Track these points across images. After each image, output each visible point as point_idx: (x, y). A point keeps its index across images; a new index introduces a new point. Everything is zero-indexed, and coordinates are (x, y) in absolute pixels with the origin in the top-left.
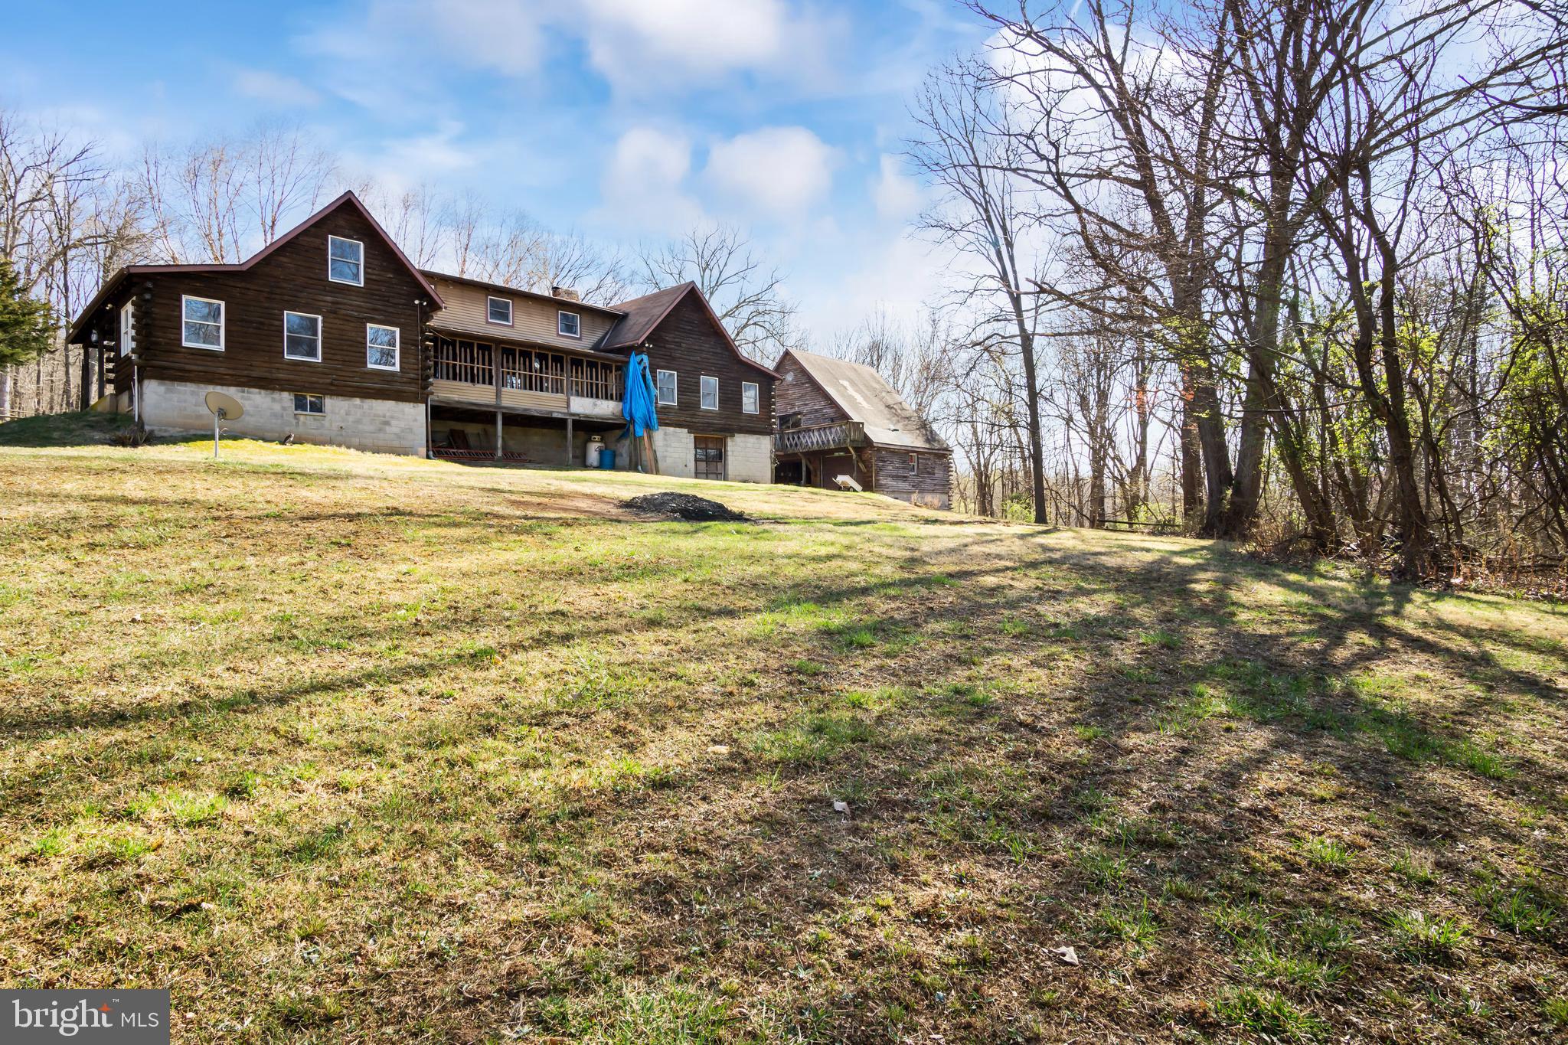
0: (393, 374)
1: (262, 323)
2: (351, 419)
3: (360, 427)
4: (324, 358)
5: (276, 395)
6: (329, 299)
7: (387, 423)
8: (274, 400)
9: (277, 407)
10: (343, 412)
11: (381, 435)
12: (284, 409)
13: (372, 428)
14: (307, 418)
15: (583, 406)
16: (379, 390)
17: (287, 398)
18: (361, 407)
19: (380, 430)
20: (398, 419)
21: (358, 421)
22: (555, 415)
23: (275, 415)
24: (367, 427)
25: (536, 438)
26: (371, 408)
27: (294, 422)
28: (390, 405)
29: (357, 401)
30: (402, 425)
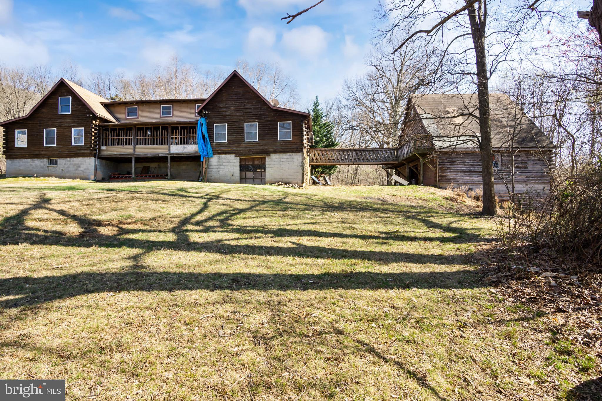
0: (81, 146)
1: (37, 135)
2: (66, 166)
3: (69, 169)
4: (57, 144)
5: (42, 160)
6: (58, 121)
7: (79, 167)
8: (41, 162)
9: (42, 164)
10: (63, 164)
11: (77, 172)
12: (44, 165)
13: (73, 169)
14: (52, 168)
15: (176, 149)
16: (76, 154)
17: (45, 160)
18: (70, 161)
19: (77, 170)
20: (83, 164)
21: (68, 167)
22: (160, 155)
23: (42, 167)
24: (72, 169)
25: (184, 167)
26: (73, 161)
27: (47, 169)
28: (80, 159)
29: (68, 159)
30: (85, 167)
